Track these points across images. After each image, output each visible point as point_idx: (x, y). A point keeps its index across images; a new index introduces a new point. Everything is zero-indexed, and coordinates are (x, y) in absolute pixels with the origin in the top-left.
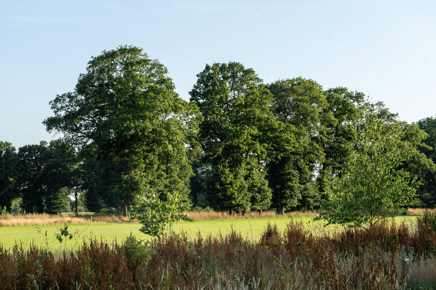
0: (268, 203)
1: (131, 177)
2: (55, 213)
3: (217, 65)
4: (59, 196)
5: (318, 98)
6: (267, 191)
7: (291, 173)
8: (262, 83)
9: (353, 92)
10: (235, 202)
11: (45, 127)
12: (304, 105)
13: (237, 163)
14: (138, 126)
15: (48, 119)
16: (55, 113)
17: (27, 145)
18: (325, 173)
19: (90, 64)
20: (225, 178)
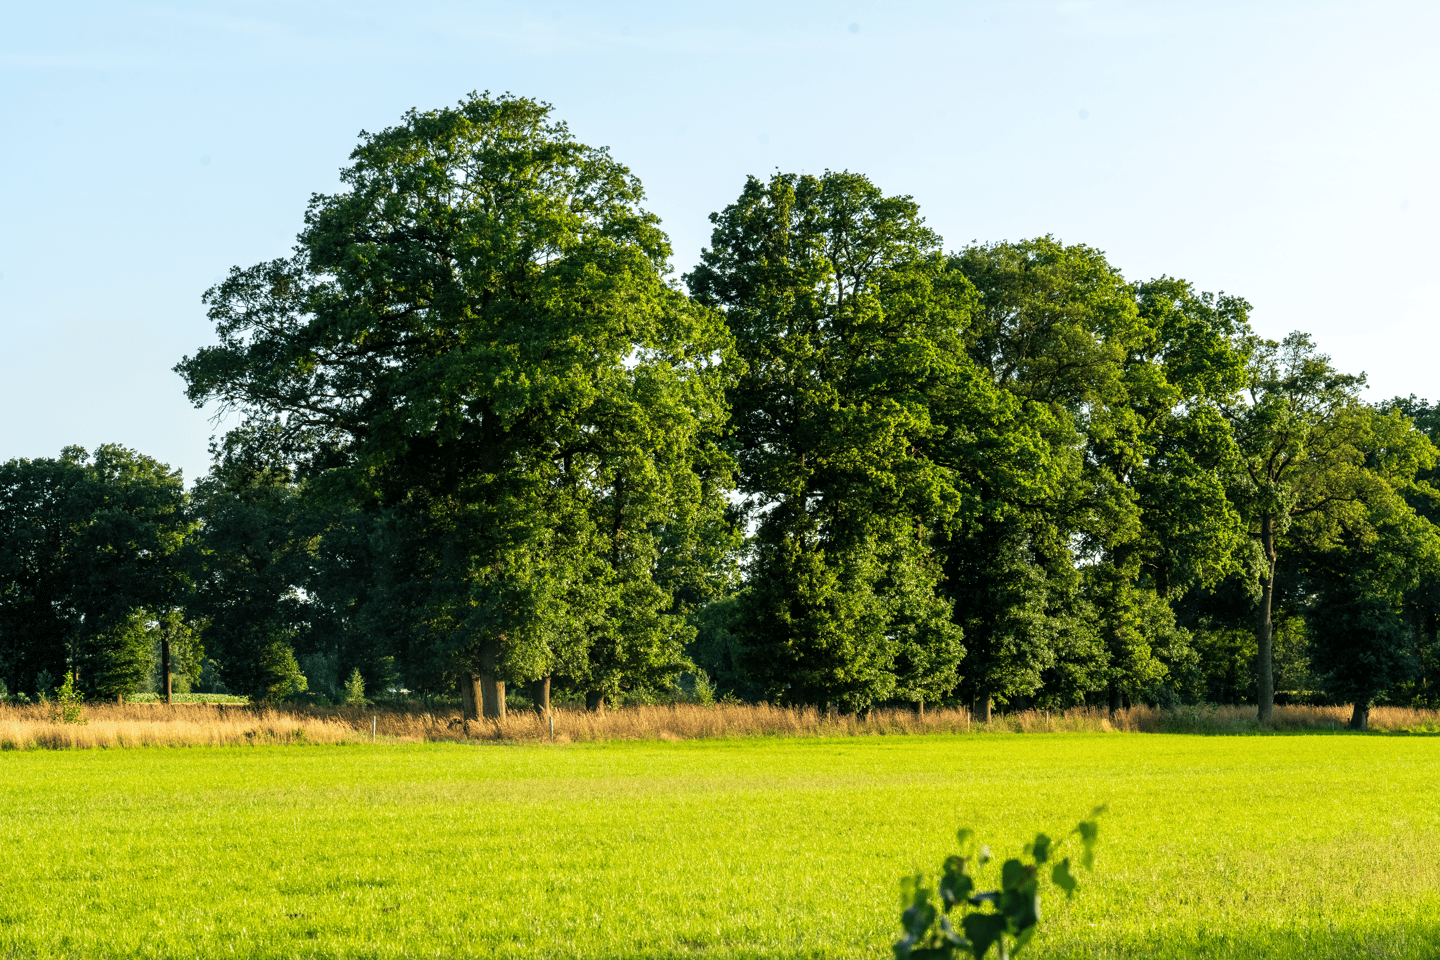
0: (947, 680)
1: (501, 576)
2: (110, 698)
3: (785, 180)
4: (125, 637)
5: (1117, 311)
6: (950, 638)
7: (1022, 574)
8: (936, 248)
9: (1211, 295)
10: (846, 673)
11: (183, 384)
12: (1076, 333)
13: (851, 533)
14: (544, 388)
15: (202, 353)
16: (224, 335)
17: (17, 458)
18: (1122, 577)
19: (356, 160)
20: (811, 585)
